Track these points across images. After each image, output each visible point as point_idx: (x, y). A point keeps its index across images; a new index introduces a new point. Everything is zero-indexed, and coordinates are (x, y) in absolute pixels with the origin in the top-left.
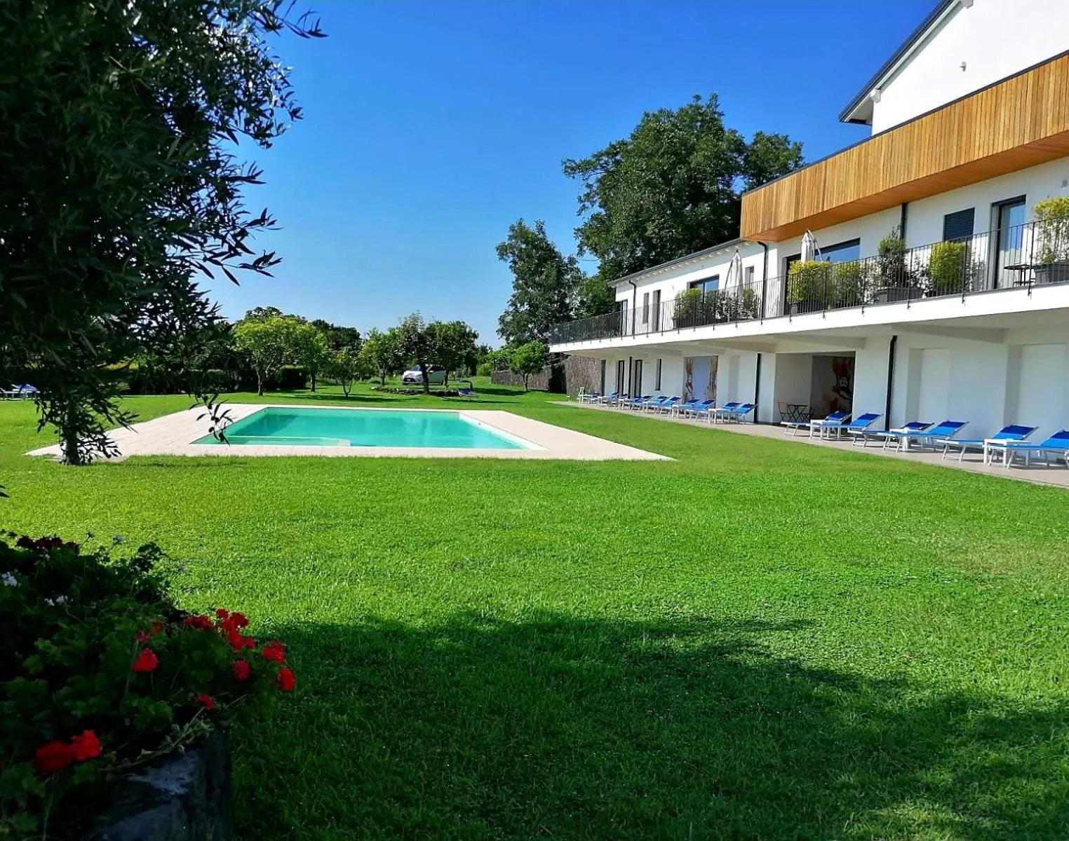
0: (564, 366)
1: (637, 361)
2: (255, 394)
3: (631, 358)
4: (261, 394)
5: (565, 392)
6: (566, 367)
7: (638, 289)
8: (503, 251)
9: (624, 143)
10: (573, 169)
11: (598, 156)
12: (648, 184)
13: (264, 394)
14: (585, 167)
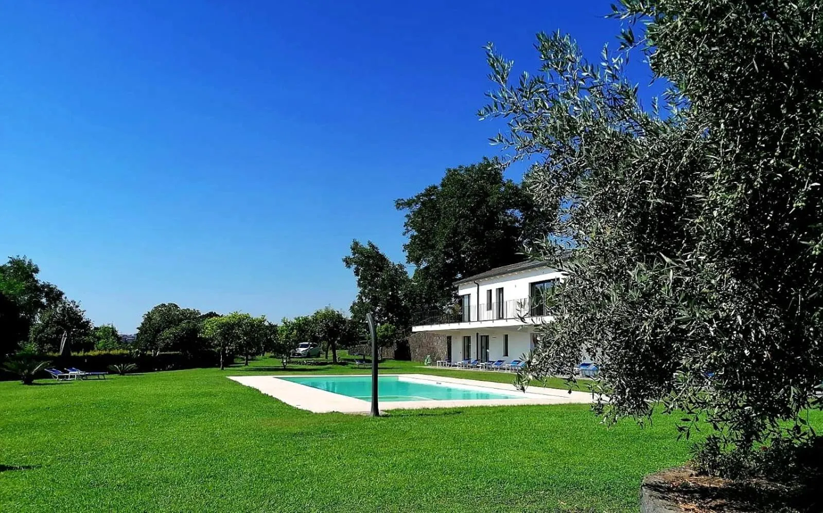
0: (407, 341)
1: (482, 336)
2: (219, 369)
3: (477, 334)
4: (223, 369)
5: (409, 359)
6: (410, 342)
7: (480, 287)
8: (348, 262)
9: (435, 187)
10: (400, 205)
11: (418, 197)
12: (462, 216)
13: (224, 368)
14: (409, 204)
